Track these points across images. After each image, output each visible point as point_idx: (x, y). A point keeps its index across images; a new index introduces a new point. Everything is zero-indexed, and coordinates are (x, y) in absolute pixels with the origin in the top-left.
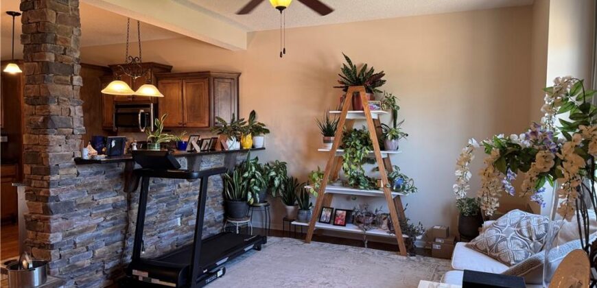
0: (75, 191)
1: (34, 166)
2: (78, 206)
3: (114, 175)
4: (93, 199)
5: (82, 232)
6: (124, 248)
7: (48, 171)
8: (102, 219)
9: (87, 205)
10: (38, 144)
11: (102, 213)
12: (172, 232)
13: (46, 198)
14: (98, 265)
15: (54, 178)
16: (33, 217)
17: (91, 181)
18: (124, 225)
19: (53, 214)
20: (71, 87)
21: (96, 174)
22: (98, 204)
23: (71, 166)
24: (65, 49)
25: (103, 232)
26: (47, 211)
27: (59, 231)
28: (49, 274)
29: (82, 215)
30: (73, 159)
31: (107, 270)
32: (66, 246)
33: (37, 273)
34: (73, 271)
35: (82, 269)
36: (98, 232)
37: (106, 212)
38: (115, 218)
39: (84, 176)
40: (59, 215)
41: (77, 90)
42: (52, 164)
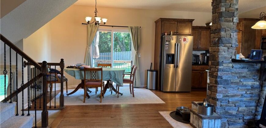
0: (230, 75)
1: (213, 61)
2: (232, 83)
3: (253, 70)
4: (240, 81)
5: (233, 96)
6: (256, 111)
7: (218, 64)
8: (245, 92)
9: (237, 83)
10: (215, 51)
11: (244, 89)
13: (216, 77)
14: (241, 115)
15: (220, 67)
16: (211, 84)
17: (239, 71)
18: (258, 98)
19: (219, 84)
20: (232, 23)
21: (243, 68)
22: (243, 84)
23: (230, 63)
24: (231, 4)
25: (245, 99)
26: (216, 82)
27: (221, 93)
28: (215, 112)
29: (233, 88)
30: (231, 59)
31: (245, 120)
32: (224, 101)
33: (209, 109)
34: (227, 114)
35: (231, 115)
36: (242, 99)
37: (247, 89)
38: (252, 93)
39: (236, 68)
40: (222, 85)
41: (235, 25)
42: (220, 60)
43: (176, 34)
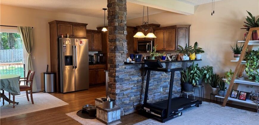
0: (124, 75)
1: (111, 64)
2: (125, 80)
3: (138, 69)
4: (130, 78)
5: (126, 90)
6: (141, 98)
7: (116, 67)
8: (133, 86)
9: (128, 80)
10: (112, 57)
11: (133, 83)
12: (159, 94)
13: (115, 76)
14: (132, 103)
15: (117, 69)
16: (111, 83)
17: (129, 71)
18: (141, 89)
19: (117, 82)
20: (123, 35)
21: (132, 68)
22: (132, 80)
23: (123, 65)
24: (122, 20)
25: (133, 91)
26: (115, 81)
27: (119, 89)
28: (115, 104)
29: (126, 83)
30: (124, 62)
31: (135, 106)
32: (121, 95)
33: (111, 103)
34: (123, 104)
35: (126, 104)
36: (132, 91)
37: (135, 83)
38: (138, 86)
39: (127, 69)
40: (119, 83)
41: (125, 36)
42: (117, 64)
43: (72, 36)
